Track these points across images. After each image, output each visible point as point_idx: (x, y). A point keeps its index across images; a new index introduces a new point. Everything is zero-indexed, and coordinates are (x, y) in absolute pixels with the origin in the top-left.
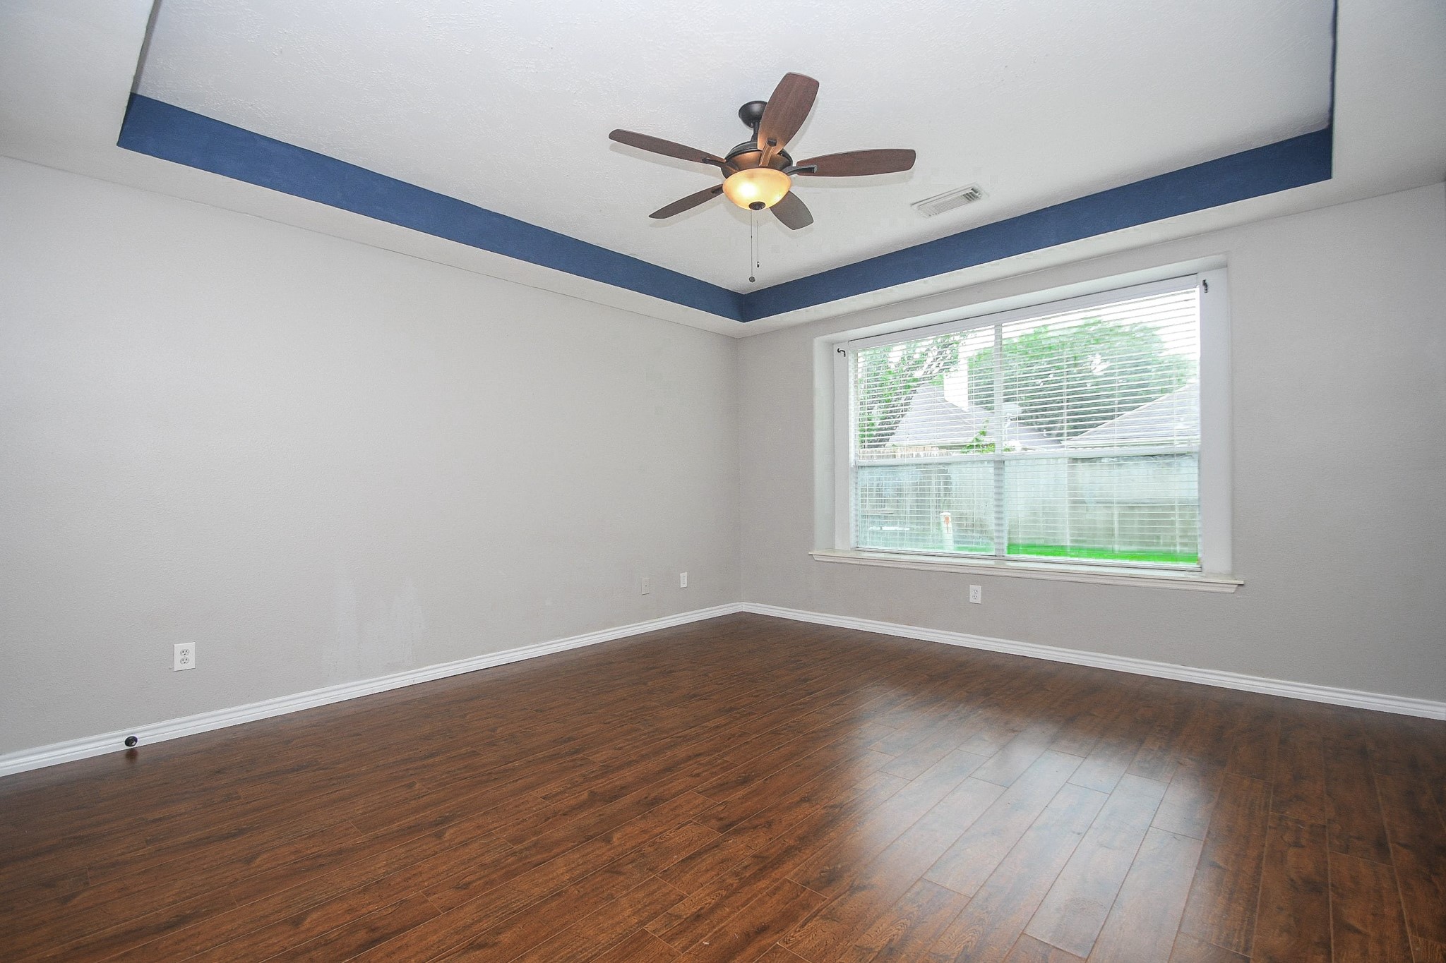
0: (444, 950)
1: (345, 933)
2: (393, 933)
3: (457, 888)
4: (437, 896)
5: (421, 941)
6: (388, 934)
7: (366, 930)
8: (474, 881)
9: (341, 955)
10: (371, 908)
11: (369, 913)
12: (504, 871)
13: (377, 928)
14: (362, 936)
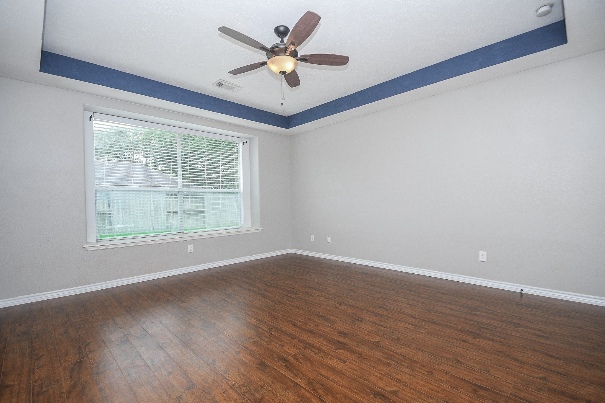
0: (468, 368)
1: (485, 398)
2: (472, 384)
3: (432, 374)
4: (441, 378)
5: (469, 375)
6: (473, 385)
7: (477, 392)
8: (425, 370)
9: (496, 394)
10: (464, 396)
11: (468, 396)
12: (413, 364)
13: (474, 390)
14: (481, 392)
